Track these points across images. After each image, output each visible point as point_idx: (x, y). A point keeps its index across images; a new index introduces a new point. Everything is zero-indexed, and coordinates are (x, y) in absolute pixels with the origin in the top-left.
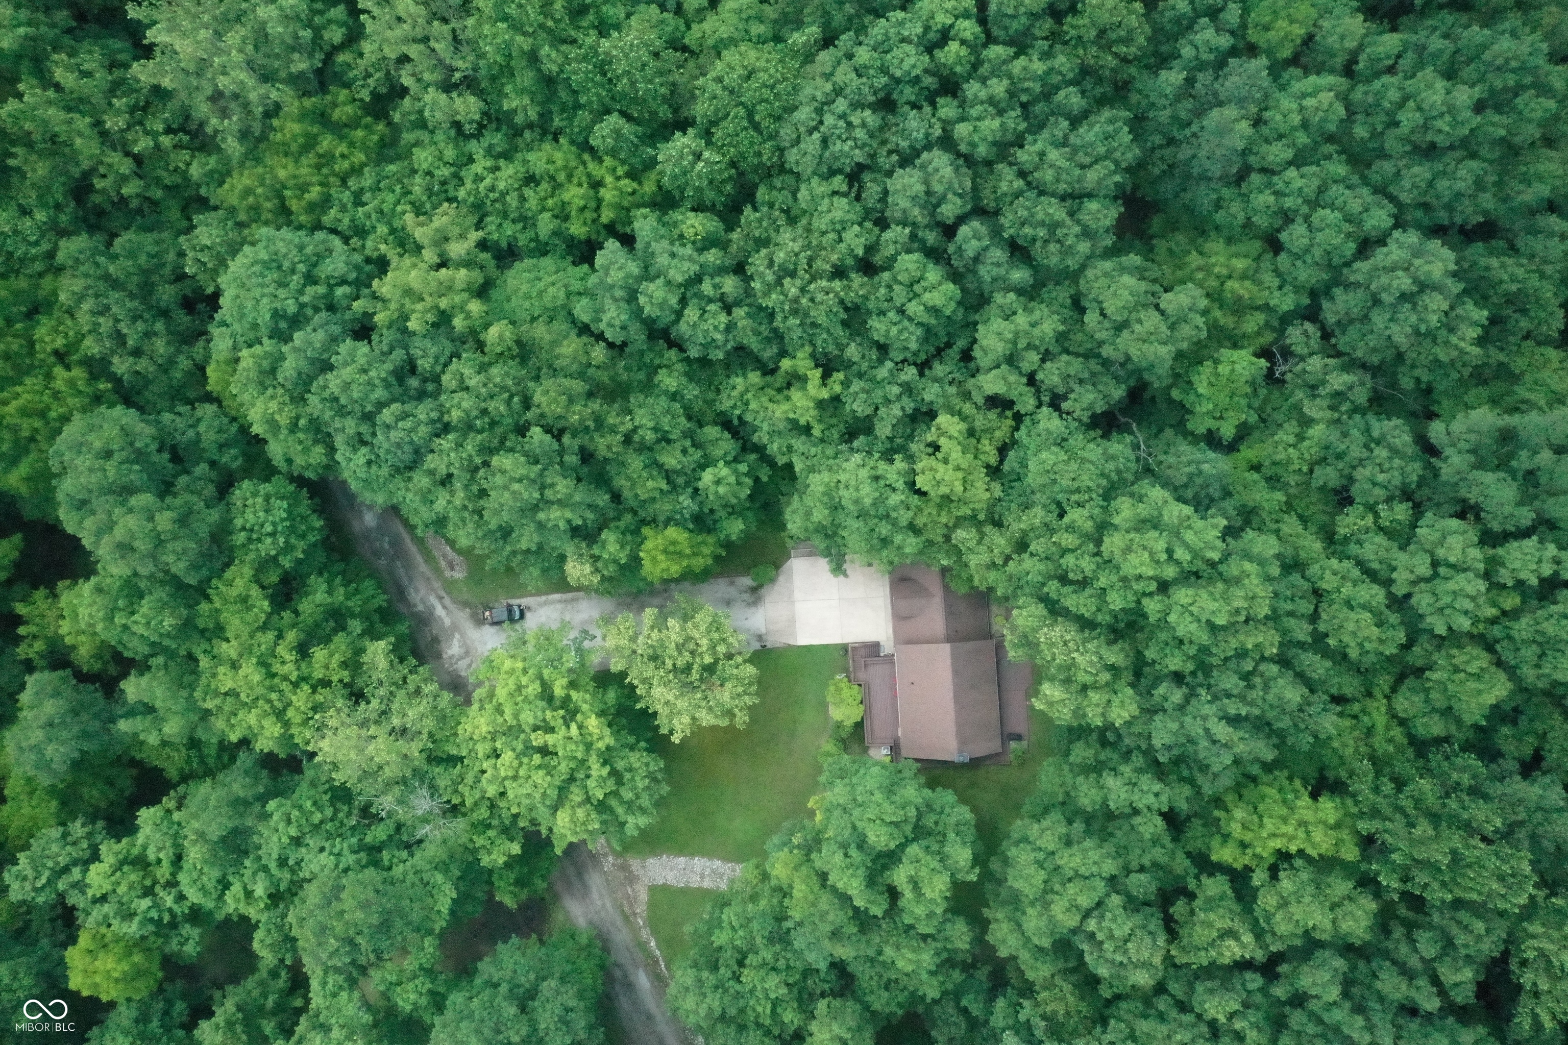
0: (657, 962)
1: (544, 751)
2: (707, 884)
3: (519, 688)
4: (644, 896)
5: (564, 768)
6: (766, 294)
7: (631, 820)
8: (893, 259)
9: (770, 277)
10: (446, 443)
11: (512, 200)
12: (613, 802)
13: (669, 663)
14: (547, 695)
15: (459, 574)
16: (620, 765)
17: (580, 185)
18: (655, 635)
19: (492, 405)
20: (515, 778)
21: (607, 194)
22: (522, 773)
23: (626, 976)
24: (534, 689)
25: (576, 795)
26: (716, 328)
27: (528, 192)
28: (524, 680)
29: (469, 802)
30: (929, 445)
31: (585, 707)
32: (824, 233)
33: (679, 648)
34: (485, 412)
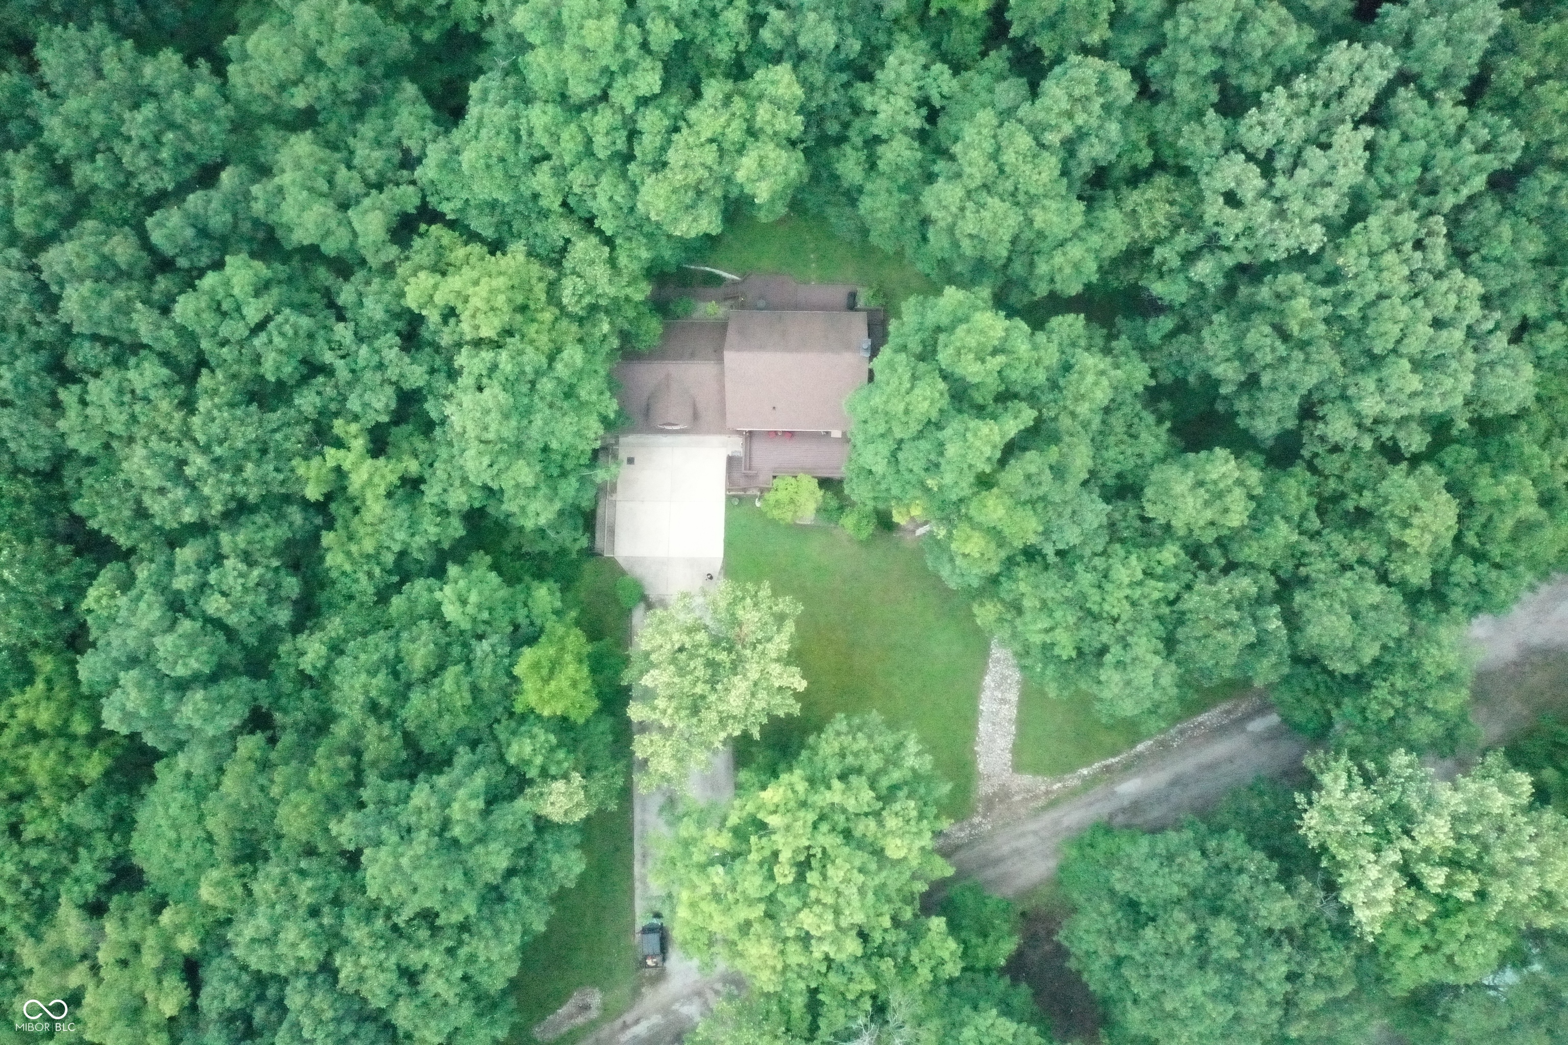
0: (1108, 769)
1: (803, 866)
2: (1013, 696)
3: (716, 897)
4: (1026, 779)
5: (827, 840)
6: (205, 502)
7: (911, 761)
8: (181, 331)
9: (179, 493)
10: (347, 970)
11: (37, 857)
12: (884, 782)
13: (699, 689)
14: (728, 859)
15: (596, 999)
16: (834, 767)
17: (26, 757)
18: (661, 703)
19: (305, 898)
20: (837, 912)
21: (44, 718)
22: (829, 900)
23: (1124, 810)
24: (718, 874)
25: (867, 827)
26: (241, 575)
27: (29, 833)
28: (707, 889)
29: (870, 986)
30: (445, 321)
31: (750, 807)
32: (134, 418)
33: (682, 672)
34: (314, 912)
